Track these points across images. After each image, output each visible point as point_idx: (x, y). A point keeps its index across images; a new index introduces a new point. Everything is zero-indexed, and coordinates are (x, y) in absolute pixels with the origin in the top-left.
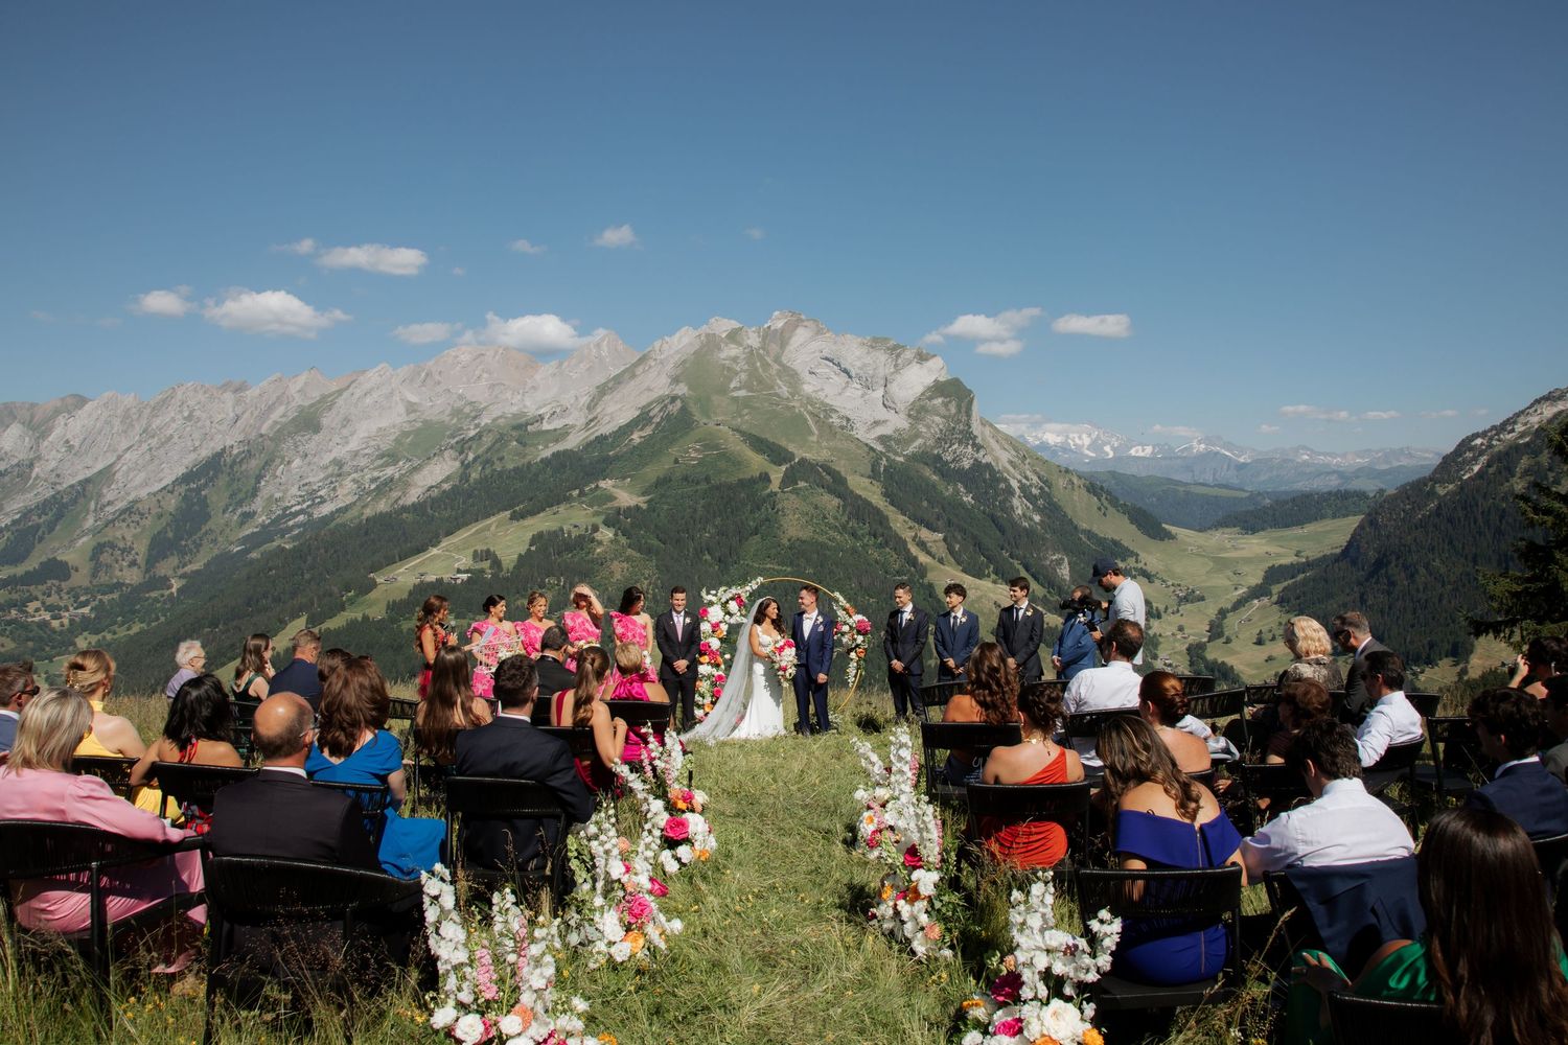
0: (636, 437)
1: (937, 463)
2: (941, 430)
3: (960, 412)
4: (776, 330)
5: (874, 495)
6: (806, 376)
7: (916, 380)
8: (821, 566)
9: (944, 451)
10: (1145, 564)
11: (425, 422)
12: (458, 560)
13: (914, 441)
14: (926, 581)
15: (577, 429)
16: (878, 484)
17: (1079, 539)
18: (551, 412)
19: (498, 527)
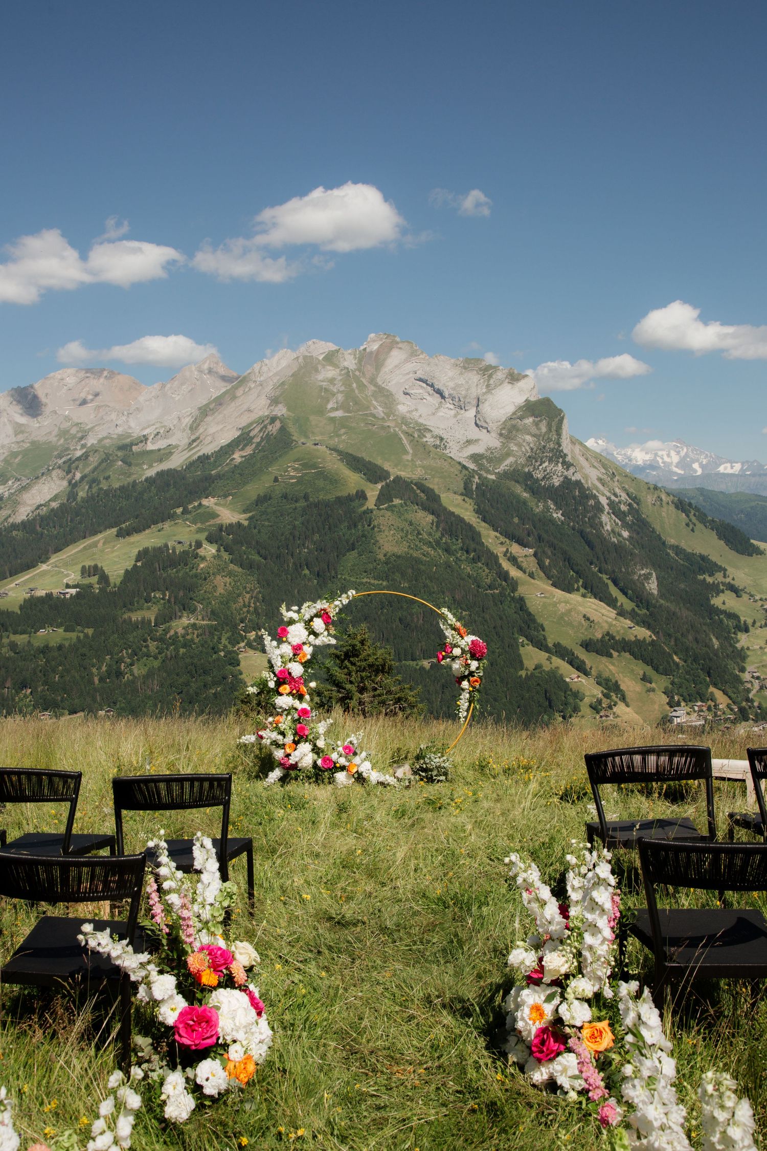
0: (237, 457)
1: (527, 480)
2: (532, 449)
3: (550, 431)
4: (371, 353)
5: (466, 511)
6: (401, 397)
7: (508, 399)
9: (534, 469)
10: (733, 579)
11: (33, 443)
12: (67, 575)
13: (505, 460)
14: (517, 594)
15: (180, 449)
16: (471, 500)
17: (668, 554)
18: (155, 432)
19: (104, 543)
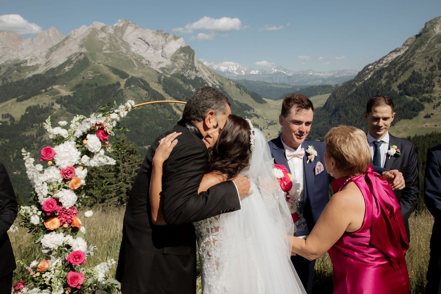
0: (67, 69)
1: (182, 77)
2: (183, 65)
3: (190, 58)
4: (119, 27)
5: (160, 89)
6: (132, 45)
7: (174, 46)
8: (141, 116)
9: (184, 73)
10: (256, 112)
13: (174, 69)
15: (42, 65)
16: (161, 85)
17: (234, 104)
18: (30, 59)
19: (11, 105)
